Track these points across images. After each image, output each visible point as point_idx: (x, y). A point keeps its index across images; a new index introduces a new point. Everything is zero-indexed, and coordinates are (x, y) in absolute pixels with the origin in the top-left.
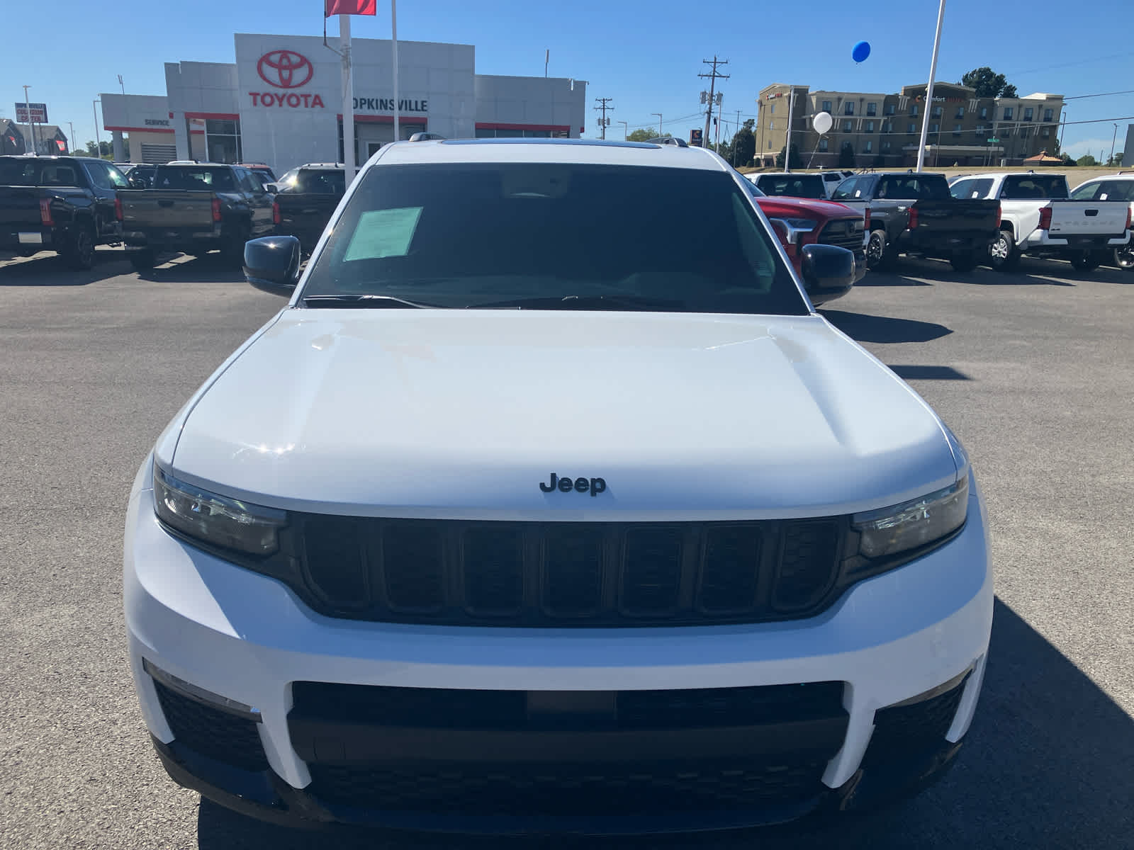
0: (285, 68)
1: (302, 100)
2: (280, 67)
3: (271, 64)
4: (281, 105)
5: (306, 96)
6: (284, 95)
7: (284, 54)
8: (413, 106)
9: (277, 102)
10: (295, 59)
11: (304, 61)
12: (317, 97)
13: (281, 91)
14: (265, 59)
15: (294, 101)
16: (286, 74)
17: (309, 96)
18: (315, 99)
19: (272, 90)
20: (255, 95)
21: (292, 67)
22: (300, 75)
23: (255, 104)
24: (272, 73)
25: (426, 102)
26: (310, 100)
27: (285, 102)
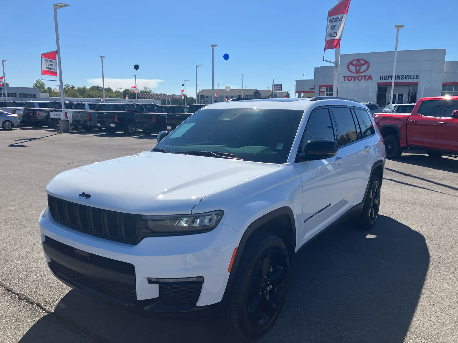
0: (358, 66)
1: (364, 78)
2: (356, 66)
3: (353, 65)
4: (354, 80)
5: (365, 76)
6: (356, 76)
7: (358, 60)
8: (412, 77)
9: (353, 79)
10: (362, 62)
11: (366, 62)
12: (370, 76)
13: (355, 75)
14: (351, 63)
15: (360, 78)
16: (358, 68)
17: (367, 76)
18: (369, 77)
19: (352, 75)
20: (345, 77)
21: (361, 65)
22: (364, 68)
23: (345, 80)
24: (353, 68)
25: (419, 75)
26: (367, 78)
27: (356, 79)
